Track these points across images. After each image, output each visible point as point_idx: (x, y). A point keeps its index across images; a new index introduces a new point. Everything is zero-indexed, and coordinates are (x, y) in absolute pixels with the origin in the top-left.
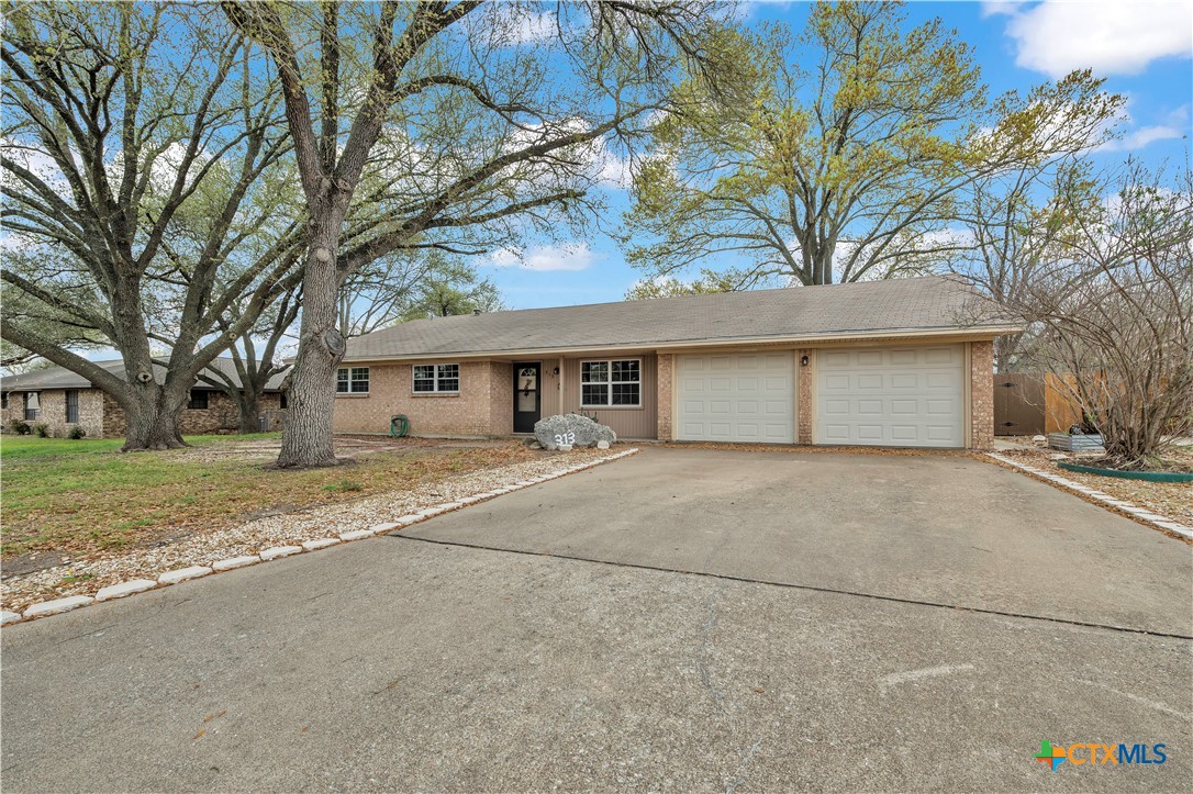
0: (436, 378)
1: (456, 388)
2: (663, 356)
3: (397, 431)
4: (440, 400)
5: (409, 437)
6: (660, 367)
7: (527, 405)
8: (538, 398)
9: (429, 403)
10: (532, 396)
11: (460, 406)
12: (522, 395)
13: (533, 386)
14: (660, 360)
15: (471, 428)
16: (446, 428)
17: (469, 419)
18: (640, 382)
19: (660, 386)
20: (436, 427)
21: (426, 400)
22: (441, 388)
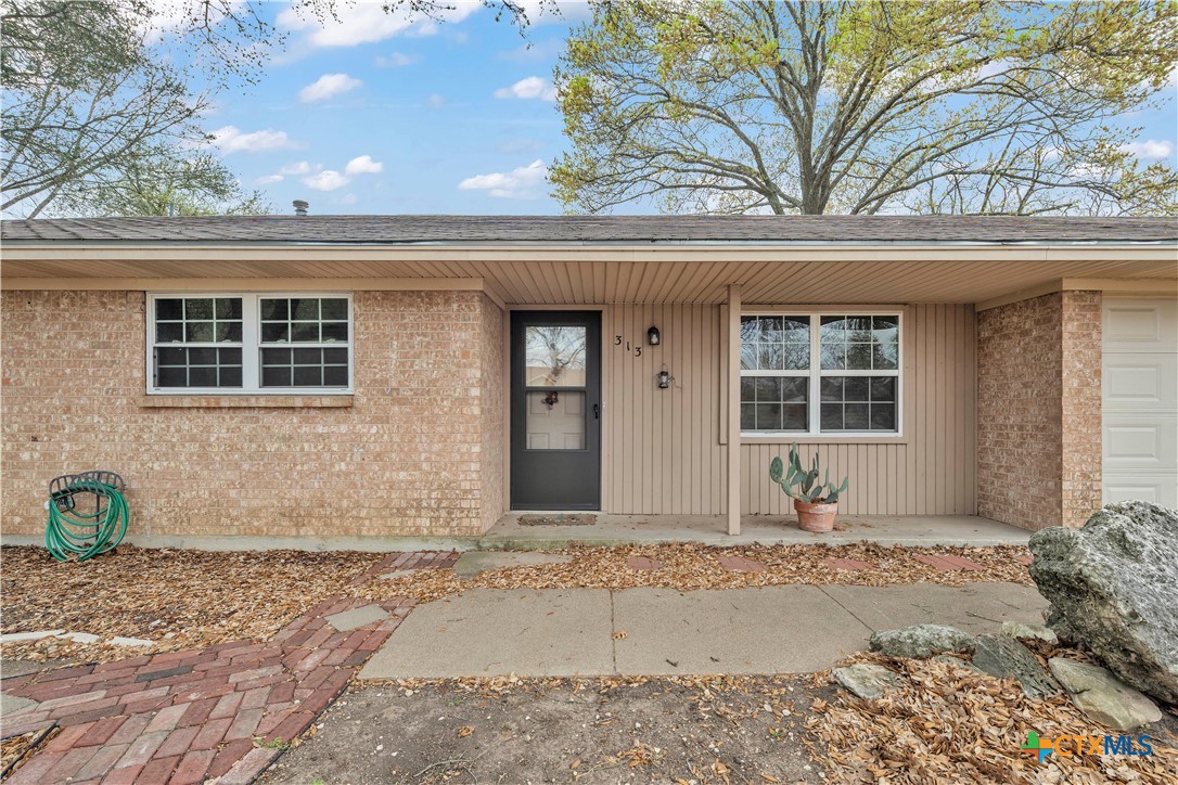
0: (251, 343)
1: (338, 377)
2: (1080, 296)
3: (77, 532)
4: (269, 419)
5: (133, 550)
6: (1069, 328)
7: (554, 432)
8: (592, 412)
9: (220, 429)
10: (570, 406)
11: (356, 439)
12: (535, 404)
13: (574, 377)
14: (1069, 309)
15: (401, 512)
16: (295, 517)
17: (392, 486)
18: (899, 373)
19: (1070, 382)
20: (254, 513)
21: (210, 418)
22: (270, 378)
